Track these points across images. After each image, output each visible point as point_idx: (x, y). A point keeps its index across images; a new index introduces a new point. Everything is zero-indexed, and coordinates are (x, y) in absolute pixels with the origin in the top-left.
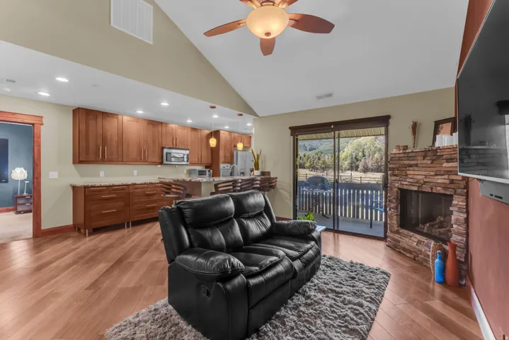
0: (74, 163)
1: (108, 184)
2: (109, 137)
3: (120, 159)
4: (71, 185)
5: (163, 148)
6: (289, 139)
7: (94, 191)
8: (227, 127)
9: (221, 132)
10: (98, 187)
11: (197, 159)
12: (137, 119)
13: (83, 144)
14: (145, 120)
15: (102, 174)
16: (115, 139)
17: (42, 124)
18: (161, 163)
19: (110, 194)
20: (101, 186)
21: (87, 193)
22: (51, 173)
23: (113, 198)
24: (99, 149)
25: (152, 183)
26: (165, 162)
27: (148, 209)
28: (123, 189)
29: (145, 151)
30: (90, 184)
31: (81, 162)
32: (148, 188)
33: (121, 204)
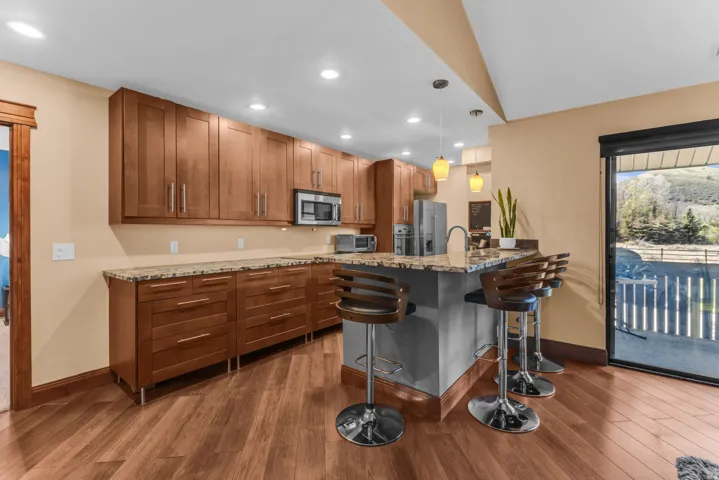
0: (112, 221)
1: (189, 271)
2: (190, 164)
3: (214, 213)
4: (105, 275)
5: (295, 192)
6: (598, 164)
7: (158, 291)
8: (406, 153)
9: (396, 162)
10: (169, 280)
11: (352, 216)
12: (246, 127)
13: (133, 174)
14: (263, 131)
15: (174, 245)
16: (203, 167)
17: (34, 126)
18: (294, 222)
19: (196, 294)
20: (174, 278)
21: (142, 298)
22: (56, 247)
23: (201, 306)
24: (169, 188)
25: (279, 267)
26: (300, 221)
27: (273, 324)
28: (224, 283)
29: (262, 197)
30: (150, 274)
31: (128, 220)
32: (273, 277)
33: (219, 316)
